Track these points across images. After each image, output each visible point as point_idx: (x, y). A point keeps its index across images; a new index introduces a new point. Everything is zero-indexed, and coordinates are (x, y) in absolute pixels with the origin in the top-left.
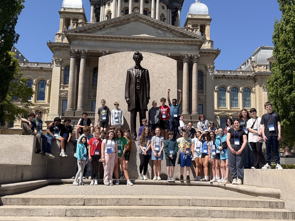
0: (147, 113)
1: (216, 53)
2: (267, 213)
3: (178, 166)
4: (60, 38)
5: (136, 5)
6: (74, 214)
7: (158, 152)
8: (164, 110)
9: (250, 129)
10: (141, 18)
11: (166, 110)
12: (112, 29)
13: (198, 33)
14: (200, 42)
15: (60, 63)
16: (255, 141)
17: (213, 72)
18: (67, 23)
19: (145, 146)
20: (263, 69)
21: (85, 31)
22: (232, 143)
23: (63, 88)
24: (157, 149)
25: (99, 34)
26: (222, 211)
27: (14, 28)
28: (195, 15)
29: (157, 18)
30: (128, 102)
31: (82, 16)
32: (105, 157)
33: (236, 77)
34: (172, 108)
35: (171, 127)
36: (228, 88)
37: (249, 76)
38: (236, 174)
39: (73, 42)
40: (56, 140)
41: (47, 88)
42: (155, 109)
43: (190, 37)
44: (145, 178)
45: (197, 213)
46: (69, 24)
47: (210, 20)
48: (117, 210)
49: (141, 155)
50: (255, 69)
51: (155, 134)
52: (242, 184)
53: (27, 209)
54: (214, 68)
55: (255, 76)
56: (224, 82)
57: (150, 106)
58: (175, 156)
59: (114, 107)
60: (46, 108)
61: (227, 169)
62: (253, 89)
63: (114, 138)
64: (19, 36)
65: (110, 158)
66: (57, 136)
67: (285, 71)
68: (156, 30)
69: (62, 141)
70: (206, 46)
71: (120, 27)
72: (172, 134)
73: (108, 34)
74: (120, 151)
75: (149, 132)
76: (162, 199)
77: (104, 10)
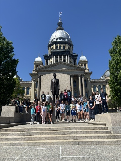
0: (59, 95)
1: (91, 73)
2: (100, 131)
3: (71, 115)
4: (34, 72)
5: (61, 59)
6: (23, 135)
7: (63, 110)
8: (65, 94)
9: (96, 99)
10: (62, 63)
11: (66, 94)
12: (52, 67)
13: (83, 66)
14: (84, 69)
15: (34, 81)
16: (98, 104)
17: (90, 80)
18: (36, 66)
19: (58, 108)
20: (109, 78)
21: (43, 69)
22: (90, 105)
23: (36, 89)
24: (62, 109)
25: (48, 69)
26: (81, 131)
27: (16, 69)
28: (82, 60)
29: (68, 63)
30: (52, 92)
31: (41, 64)
32: (42, 113)
33: (100, 82)
34: (68, 93)
35: (68, 100)
36: (97, 86)
37: (104, 81)
38: (92, 117)
39: (39, 73)
40: (25, 107)
41: (30, 90)
42: (62, 94)
43: (81, 68)
44: (58, 121)
45: (71, 133)
46: (37, 67)
47: (87, 62)
48: (40, 133)
49: (56, 112)
50: (106, 78)
51: (61, 103)
52: (95, 121)
53: (5, 133)
54: (90, 79)
55: (107, 81)
56: (95, 84)
57: (60, 93)
58: (69, 111)
59: (47, 94)
60: (30, 97)
61: (89, 115)
62: (106, 86)
63: (45, 106)
64: (17, 72)
65: (44, 113)
66: (25, 106)
67: (114, 78)
68: (68, 67)
69: (27, 108)
70: (87, 71)
71: (55, 67)
72: (68, 103)
73: (51, 69)
74: (48, 110)
75: (59, 103)
76: (58, 128)
77: (49, 62)
